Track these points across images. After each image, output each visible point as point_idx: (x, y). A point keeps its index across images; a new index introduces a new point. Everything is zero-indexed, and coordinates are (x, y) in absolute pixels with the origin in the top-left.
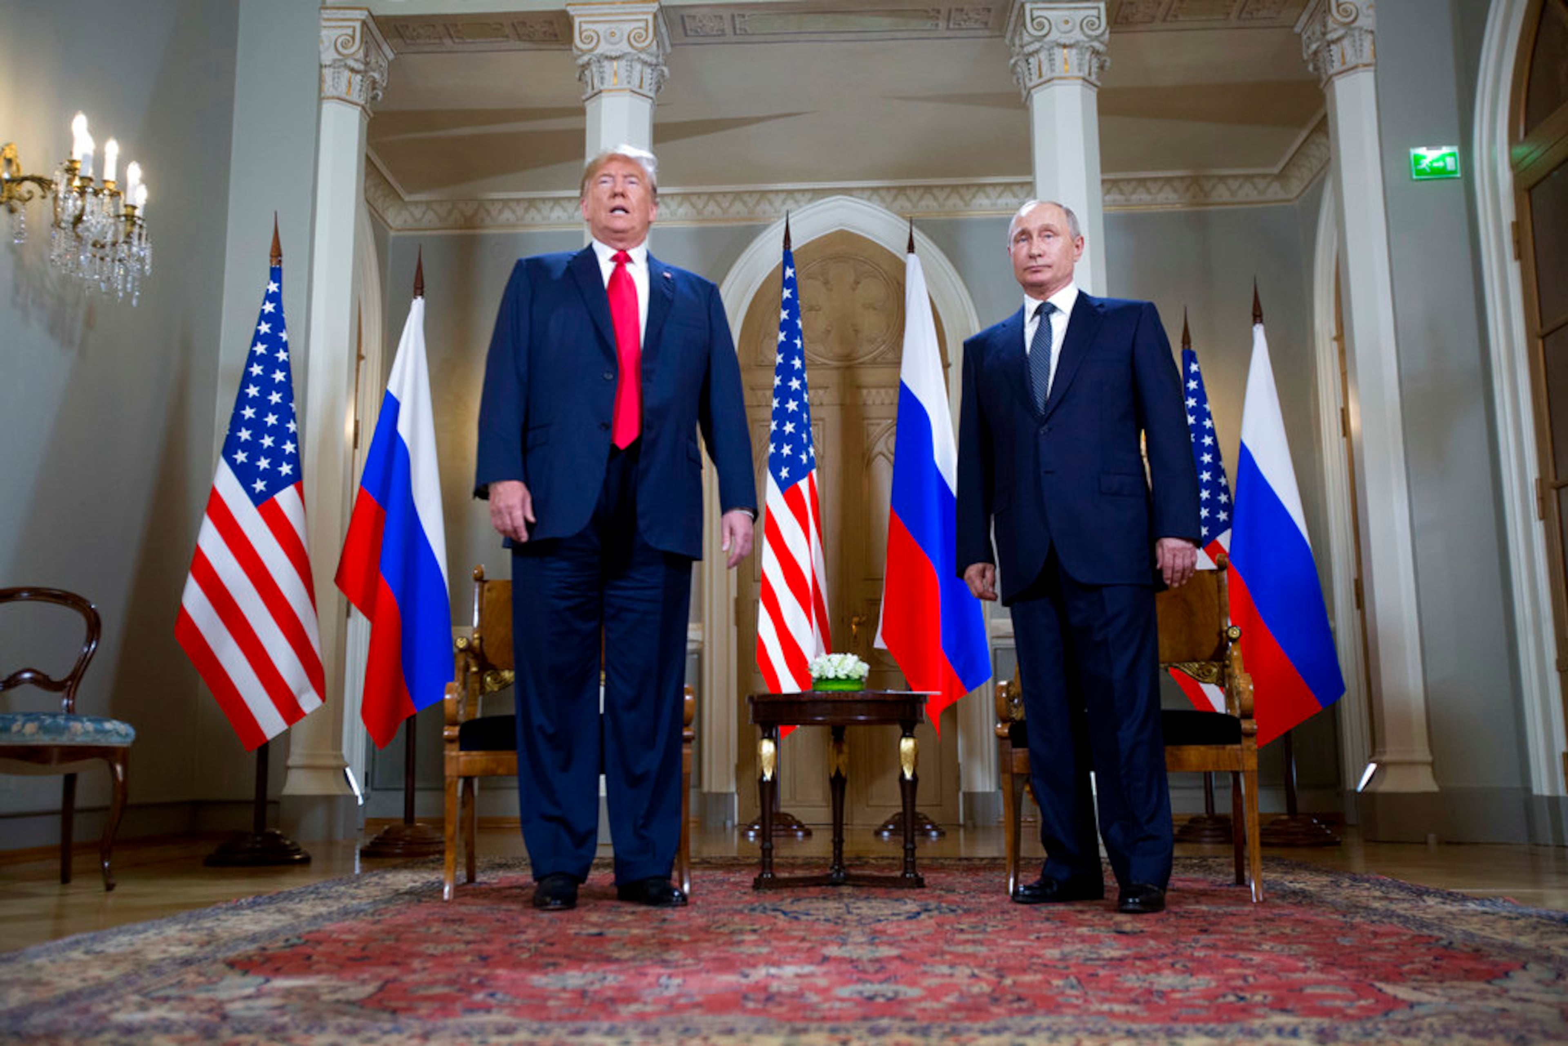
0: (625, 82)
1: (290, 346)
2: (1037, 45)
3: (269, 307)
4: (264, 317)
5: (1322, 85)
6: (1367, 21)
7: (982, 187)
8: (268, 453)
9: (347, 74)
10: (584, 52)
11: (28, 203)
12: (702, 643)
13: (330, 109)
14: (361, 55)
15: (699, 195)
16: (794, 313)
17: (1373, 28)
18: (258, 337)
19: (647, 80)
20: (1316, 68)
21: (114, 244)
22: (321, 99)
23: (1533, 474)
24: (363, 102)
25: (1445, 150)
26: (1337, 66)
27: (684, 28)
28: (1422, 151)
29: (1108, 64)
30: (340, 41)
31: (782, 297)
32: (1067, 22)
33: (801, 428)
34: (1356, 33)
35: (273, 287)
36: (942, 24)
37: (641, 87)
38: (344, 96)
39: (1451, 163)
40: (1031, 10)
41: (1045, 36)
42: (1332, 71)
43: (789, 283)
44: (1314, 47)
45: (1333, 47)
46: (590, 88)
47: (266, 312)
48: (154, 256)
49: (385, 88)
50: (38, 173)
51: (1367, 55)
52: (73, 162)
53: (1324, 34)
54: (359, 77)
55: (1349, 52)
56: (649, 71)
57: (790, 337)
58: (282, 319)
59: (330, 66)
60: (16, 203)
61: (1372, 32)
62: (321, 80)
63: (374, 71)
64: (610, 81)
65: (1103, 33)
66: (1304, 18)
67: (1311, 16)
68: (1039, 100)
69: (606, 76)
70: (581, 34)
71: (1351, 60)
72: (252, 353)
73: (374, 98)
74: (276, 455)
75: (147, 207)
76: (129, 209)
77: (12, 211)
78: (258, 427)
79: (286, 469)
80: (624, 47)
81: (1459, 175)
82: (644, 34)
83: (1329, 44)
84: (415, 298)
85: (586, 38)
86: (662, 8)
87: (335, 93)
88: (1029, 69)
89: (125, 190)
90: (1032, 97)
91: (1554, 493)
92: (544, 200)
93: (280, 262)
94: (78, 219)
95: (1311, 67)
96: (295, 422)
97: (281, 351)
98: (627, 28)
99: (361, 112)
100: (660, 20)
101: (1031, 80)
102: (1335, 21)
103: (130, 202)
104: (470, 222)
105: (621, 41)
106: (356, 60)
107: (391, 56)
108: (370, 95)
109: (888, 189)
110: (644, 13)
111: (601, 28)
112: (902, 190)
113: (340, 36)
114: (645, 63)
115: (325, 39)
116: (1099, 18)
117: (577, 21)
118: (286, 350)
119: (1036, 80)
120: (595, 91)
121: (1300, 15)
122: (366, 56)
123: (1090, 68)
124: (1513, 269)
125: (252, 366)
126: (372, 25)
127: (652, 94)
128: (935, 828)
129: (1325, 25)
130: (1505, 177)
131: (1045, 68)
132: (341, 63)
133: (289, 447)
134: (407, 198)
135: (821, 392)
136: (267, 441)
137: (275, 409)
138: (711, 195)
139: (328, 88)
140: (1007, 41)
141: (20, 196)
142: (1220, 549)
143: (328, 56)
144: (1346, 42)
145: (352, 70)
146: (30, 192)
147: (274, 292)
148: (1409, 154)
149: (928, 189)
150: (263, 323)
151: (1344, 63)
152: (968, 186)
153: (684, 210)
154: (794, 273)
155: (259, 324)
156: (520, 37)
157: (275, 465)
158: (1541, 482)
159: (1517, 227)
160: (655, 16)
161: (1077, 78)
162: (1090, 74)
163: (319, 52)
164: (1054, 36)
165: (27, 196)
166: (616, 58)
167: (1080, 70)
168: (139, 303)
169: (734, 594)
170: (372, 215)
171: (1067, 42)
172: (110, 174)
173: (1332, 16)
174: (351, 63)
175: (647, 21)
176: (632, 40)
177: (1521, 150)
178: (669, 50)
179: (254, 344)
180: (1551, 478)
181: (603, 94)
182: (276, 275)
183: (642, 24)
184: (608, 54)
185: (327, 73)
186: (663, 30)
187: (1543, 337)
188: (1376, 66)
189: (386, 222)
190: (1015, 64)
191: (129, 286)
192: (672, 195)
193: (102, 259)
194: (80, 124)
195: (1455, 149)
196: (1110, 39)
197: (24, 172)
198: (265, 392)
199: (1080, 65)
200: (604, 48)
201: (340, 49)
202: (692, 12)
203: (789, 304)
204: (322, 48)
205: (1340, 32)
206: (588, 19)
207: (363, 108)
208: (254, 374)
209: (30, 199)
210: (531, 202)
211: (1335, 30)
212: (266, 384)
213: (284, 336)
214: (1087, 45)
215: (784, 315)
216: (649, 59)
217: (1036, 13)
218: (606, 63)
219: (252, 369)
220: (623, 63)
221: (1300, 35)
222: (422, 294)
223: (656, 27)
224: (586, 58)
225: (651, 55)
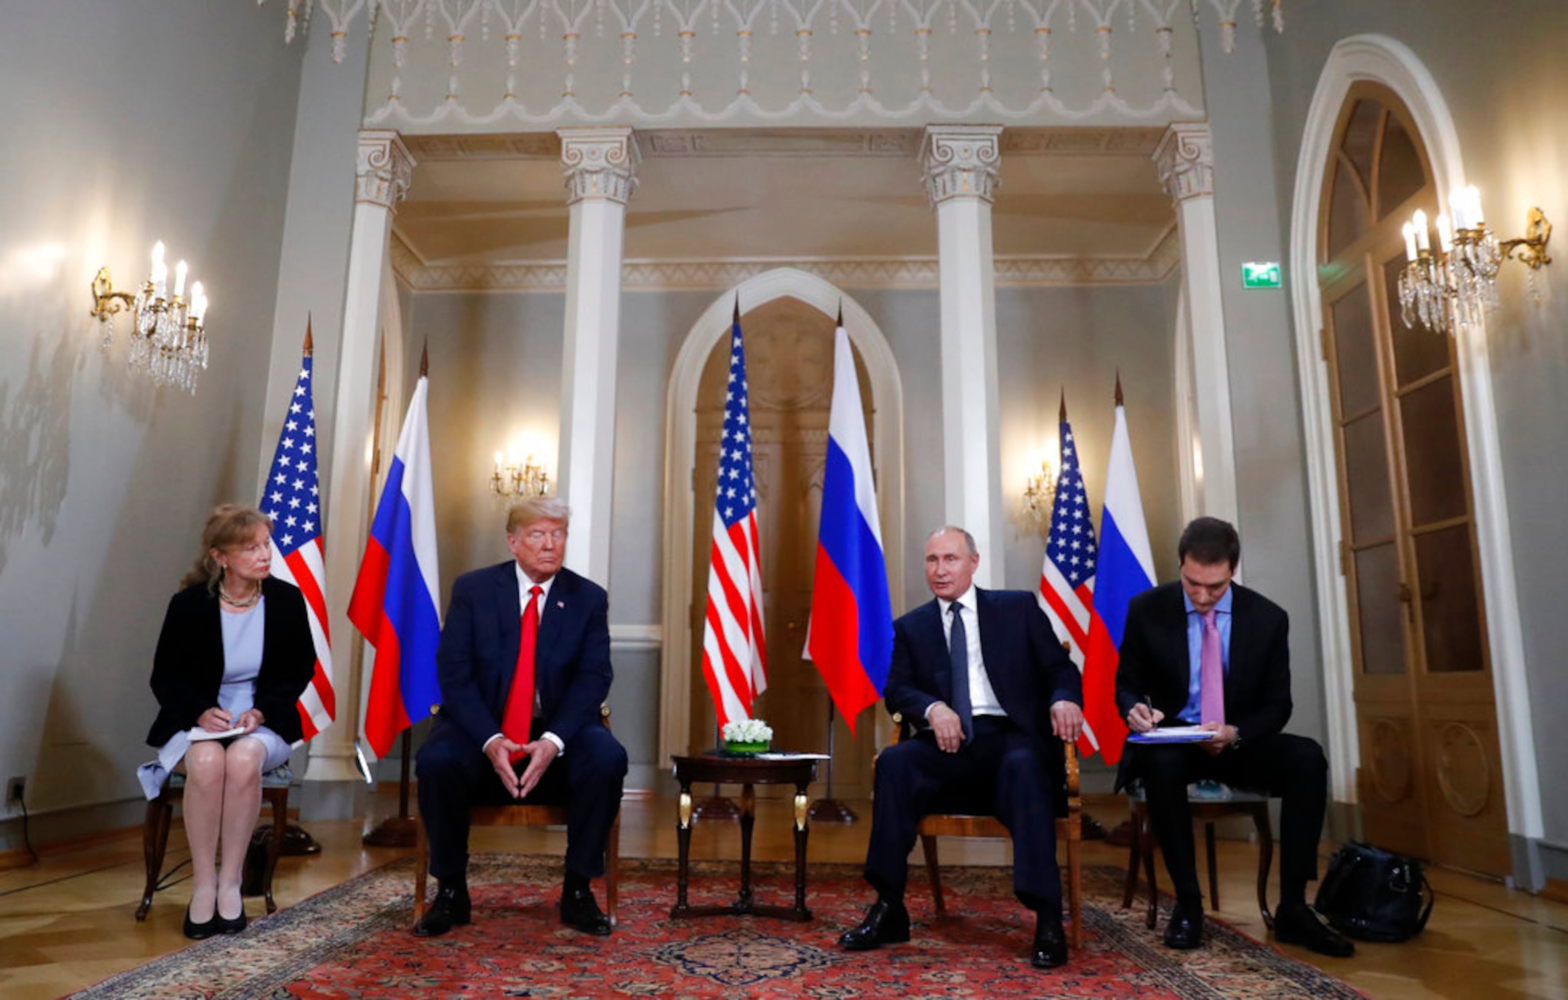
0: (602, 192)
1: (316, 424)
2: (941, 169)
3: (300, 391)
4: (296, 399)
5: (1173, 205)
6: (1207, 158)
7: (904, 263)
8: (295, 512)
9: (377, 181)
10: (569, 167)
11: (115, 315)
12: (661, 642)
13: (362, 210)
14: (389, 167)
15: (668, 265)
16: (741, 376)
17: (1210, 164)
18: (291, 416)
19: (621, 188)
20: (1169, 191)
21: (179, 348)
22: (355, 202)
23: (1337, 537)
24: (388, 204)
25: (1269, 265)
26: (1184, 192)
27: (653, 146)
28: (1251, 266)
29: (1000, 184)
30: (372, 157)
31: (730, 363)
32: (966, 151)
33: (744, 473)
34: (1199, 168)
35: (304, 374)
36: (865, 146)
37: (615, 195)
38: (374, 200)
39: (1274, 277)
40: (937, 141)
41: (948, 161)
42: (1180, 196)
43: (737, 351)
44: (1166, 175)
45: (1181, 177)
46: (573, 195)
47: (298, 395)
48: (211, 352)
49: (409, 190)
50: (125, 291)
51: (1208, 186)
52: (151, 284)
53: (1174, 166)
54: (386, 184)
55: (1193, 181)
56: (622, 181)
57: (737, 397)
58: (311, 401)
59: (364, 176)
60: (107, 314)
61: (1211, 168)
62: (356, 187)
63: (399, 178)
64: (591, 190)
65: (996, 161)
66: (1159, 150)
67: (1163, 151)
68: (944, 211)
69: (587, 186)
70: (567, 152)
71: (1195, 188)
72: (285, 429)
73: (399, 198)
74: (301, 514)
75: (207, 317)
76: (192, 321)
77: (103, 320)
78: (287, 491)
79: (308, 526)
80: (602, 163)
81: (1280, 286)
82: (619, 152)
83: (1178, 174)
84: (420, 377)
85: (572, 154)
86: (634, 132)
87: (368, 198)
88: (936, 187)
89: (190, 303)
90: (937, 210)
91: (1352, 554)
92: (540, 267)
93: (311, 353)
94: (152, 331)
95: (1165, 190)
96: (317, 486)
97: (309, 428)
98: (605, 147)
99: (387, 213)
100: (633, 140)
101: (937, 195)
102: (1182, 157)
103: (193, 314)
104: (478, 283)
105: (600, 157)
106: (385, 171)
107: (414, 163)
108: (396, 196)
109: (826, 263)
110: (620, 136)
111: (584, 148)
112: (837, 264)
113: (374, 152)
114: (618, 176)
115: (362, 155)
116: (992, 148)
117: (564, 141)
118: (312, 426)
119: (941, 196)
120: (578, 198)
121: (1155, 148)
122: (393, 166)
123: (985, 187)
124: (1322, 367)
125: (280, 457)
126: (399, 142)
127: (624, 201)
128: (850, 813)
129: (1174, 159)
130: (1315, 292)
131: (949, 185)
132: (372, 173)
133: (312, 508)
134: (427, 263)
135: (766, 432)
136: (295, 503)
137: (303, 476)
138: (679, 265)
139: (362, 194)
140: (919, 160)
141: (110, 309)
142: (1086, 589)
143: (363, 168)
144: (1191, 174)
145: (382, 179)
146: (117, 306)
147: (305, 379)
148: (1241, 267)
149: (859, 264)
150: (295, 404)
151: (1190, 191)
152: (893, 263)
153: (655, 276)
154: (742, 343)
155: (292, 405)
156: (519, 150)
157: (300, 522)
158: (1343, 545)
159: (1324, 333)
160: (629, 138)
161: (974, 196)
162: (985, 192)
163: (356, 165)
164: (956, 161)
165: (115, 309)
166: (596, 172)
167: (977, 189)
168: (196, 392)
169: (689, 600)
170: (396, 279)
171: (967, 167)
172: (179, 290)
173: (1180, 154)
174: (381, 174)
175: (621, 142)
176: (609, 158)
177: (1331, 269)
178: (640, 160)
179: (287, 422)
180: (1350, 543)
181: (584, 201)
182: (308, 364)
183: (617, 145)
184: (589, 168)
185: (362, 181)
186: (636, 147)
187: (1344, 426)
188: (1215, 194)
189: (409, 283)
190: (925, 181)
191: (188, 382)
192: (646, 265)
193: (169, 358)
194: (159, 250)
195: (1276, 265)
196: (1002, 162)
197: (114, 290)
198: (294, 462)
199: (977, 186)
200: (585, 164)
201: (374, 163)
202: (661, 134)
203: (735, 369)
204: (358, 162)
205: (1187, 166)
206: (574, 140)
207: (390, 209)
208: (286, 447)
209: (118, 310)
210: (529, 268)
211: (1182, 164)
212: (295, 455)
213: (311, 414)
214: (982, 170)
215: (732, 378)
216: (622, 173)
217: (941, 143)
218: (587, 176)
219: (280, 460)
220: (601, 176)
221: (1156, 163)
222: (426, 375)
223: (629, 147)
224: (570, 172)
225: (624, 169)
